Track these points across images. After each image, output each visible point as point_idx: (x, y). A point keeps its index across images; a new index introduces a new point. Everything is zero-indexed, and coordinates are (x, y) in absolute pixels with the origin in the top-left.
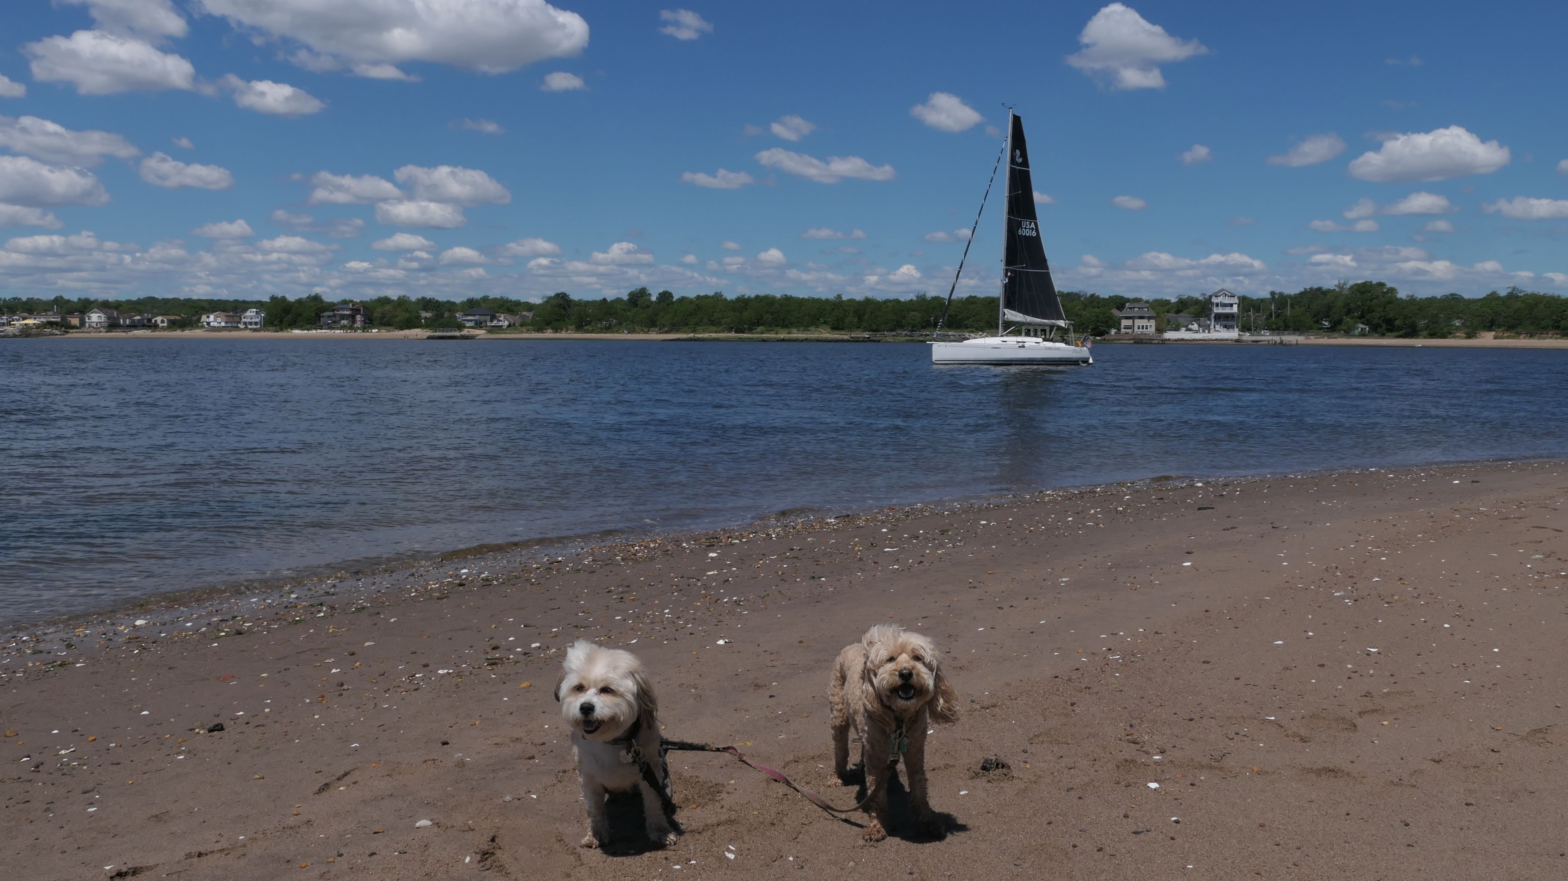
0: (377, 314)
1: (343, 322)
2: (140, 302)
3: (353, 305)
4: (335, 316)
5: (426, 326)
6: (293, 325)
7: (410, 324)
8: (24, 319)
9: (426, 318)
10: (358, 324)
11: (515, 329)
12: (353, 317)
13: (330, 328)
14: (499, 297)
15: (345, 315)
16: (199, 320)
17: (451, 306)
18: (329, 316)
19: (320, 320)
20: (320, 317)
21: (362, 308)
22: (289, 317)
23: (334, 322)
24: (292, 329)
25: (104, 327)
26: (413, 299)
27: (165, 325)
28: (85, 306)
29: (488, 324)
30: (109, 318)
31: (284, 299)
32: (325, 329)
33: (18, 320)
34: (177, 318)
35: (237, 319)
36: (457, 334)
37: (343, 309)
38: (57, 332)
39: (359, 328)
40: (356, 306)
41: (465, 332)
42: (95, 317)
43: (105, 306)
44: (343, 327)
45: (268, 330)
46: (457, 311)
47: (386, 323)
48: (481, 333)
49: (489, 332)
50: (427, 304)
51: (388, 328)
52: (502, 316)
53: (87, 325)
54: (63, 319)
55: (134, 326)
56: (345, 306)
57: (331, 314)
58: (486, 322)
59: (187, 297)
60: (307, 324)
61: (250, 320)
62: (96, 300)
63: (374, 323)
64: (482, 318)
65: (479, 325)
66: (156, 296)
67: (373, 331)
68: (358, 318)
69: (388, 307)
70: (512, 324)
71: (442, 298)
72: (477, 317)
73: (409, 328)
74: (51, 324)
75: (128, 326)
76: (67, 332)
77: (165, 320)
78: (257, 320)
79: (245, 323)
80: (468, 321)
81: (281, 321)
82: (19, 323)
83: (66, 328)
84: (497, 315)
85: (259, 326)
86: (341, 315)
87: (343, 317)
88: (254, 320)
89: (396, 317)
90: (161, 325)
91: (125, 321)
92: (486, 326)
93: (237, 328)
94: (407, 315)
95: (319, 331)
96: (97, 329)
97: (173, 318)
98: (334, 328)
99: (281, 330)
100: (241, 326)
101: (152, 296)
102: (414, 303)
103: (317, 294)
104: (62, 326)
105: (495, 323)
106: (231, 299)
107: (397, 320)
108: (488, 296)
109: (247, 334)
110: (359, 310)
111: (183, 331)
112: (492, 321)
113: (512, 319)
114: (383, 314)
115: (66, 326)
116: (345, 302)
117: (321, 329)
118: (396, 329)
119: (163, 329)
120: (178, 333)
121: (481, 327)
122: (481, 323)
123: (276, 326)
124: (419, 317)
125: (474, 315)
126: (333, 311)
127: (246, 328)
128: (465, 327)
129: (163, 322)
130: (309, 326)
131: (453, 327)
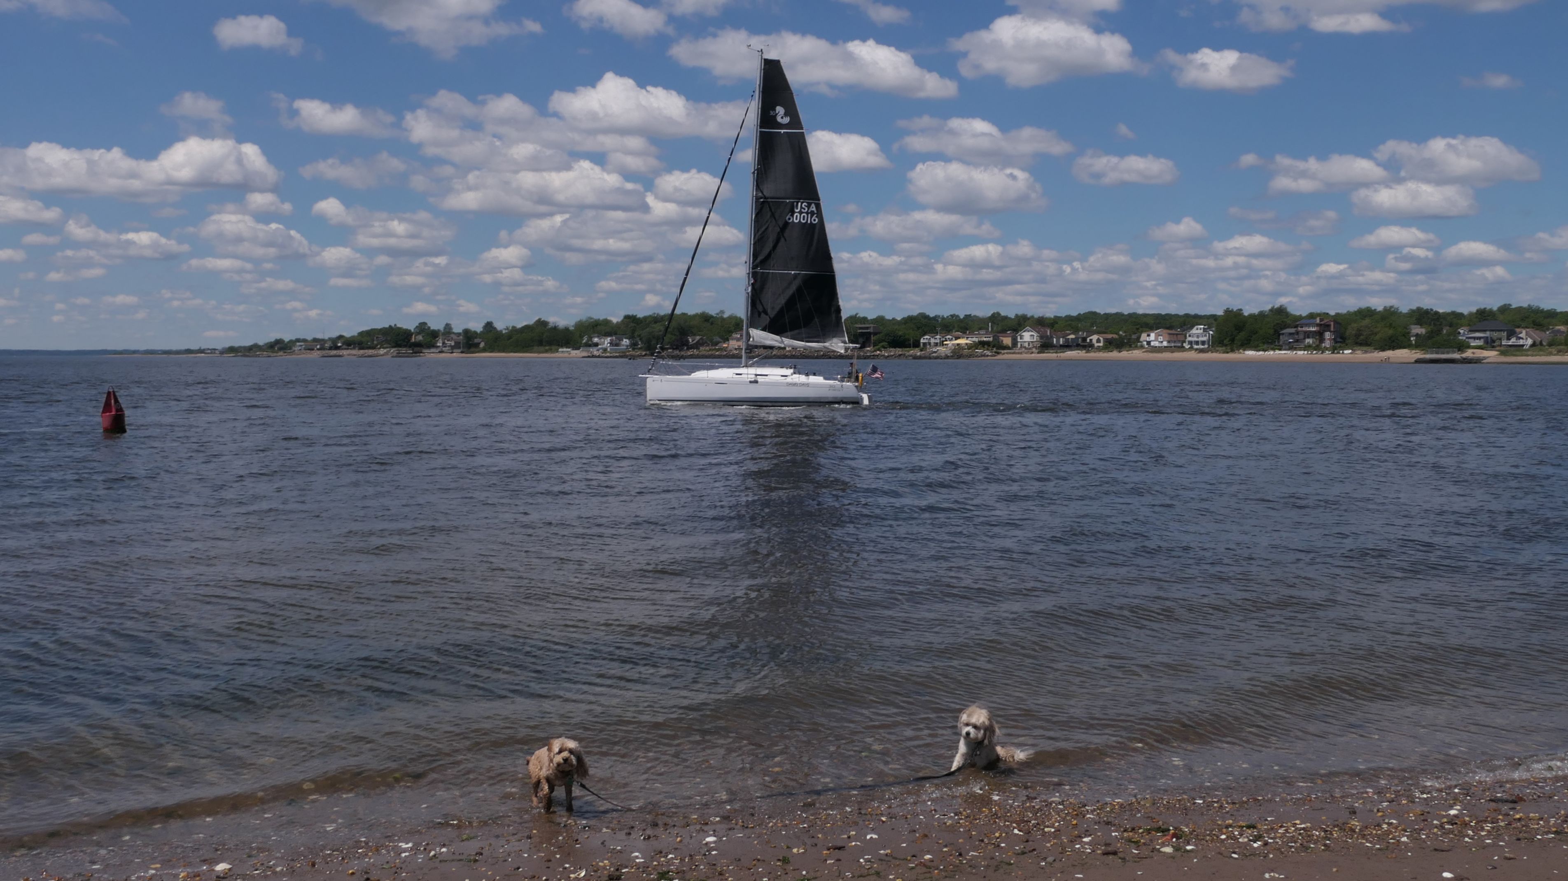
0: (1351, 331)
1: (1307, 341)
2: (1079, 318)
3: (1321, 320)
4: (1297, 333)
5: (1417, 346)
6: (1246, 344)
7: (1393, 343)
8: (957, 338)
9: (1417, 335)
10: (1327, 344)
11: (1541, 350)
12: (1320, 335)
13: (1291, 348)
14: (1525, 305)
15: (1311, 332)
16: (1138, 339)
17: (1454, 319)
18: (1291, 334)
19: (1279, 339)
20: (1279, 335)
21: (1332, 323)
22: (1242, 335)
23: (1297, 341)
24: (1244, 350)
25: (1036, 347)
26: (1404, 309)
27: (1101, 344)
28: (1020, 323)
29: (1504, 342)
30: (1041, 337)
31: (1239, 313)
32: (1285, 350)
33: (951, 340)
34: (1115, 336)
35: (1181, 338)
36: (1456, 356)
37: (1308, 325)
38: (988, 353)
39: (1327, 349)
40: (1326, 321)
41: (1469, 354)
42: (1028, 336)
43: (1040, 323)
44: (1308, 348)
45: (1217, 351)
46: (1462, 326)
47: (1362, 341)
48: (1491, 355)
49: (1503, 353)
50: (1422, 316)
51: (1365, 348)
52: (1524, 332)
53: (1019, 346)
54: (996, 338)
55: (1067, 346)
56: (1312, 321)
57: (1293, 330)
58: (1500, 339)
59: (1131, 311)
60: (1264, 343)
61: (1196, 339)
62: (1032, 317)
63: (1347, 342)
64: (1495, 335)
65: (1490, 344)
66: (1098, 311)
67: (1346, 352)
68: (1327, 335)
69: (1367, 321)
70: (1538, 342)
71: (1442, 309)
72: (1488, 334)
73: (1393, 348)
74: (982, 344)
75: (1061, 346)
76: (998, 353)
77: (1101, 339)
78: (1205, 339)
79: (1190, 343)
80: (1475, 338)
81: (1233, 341)
82: (951, 343)
83: (997, 349)
84: (1518, 330)
85: (1206, 346)
86: (1305, 332)
87: (1308, 335)
88: (1201, 339)
89: (1376, 334)
90: (1096, 345)
91: (1058, 341)
92: (1501, 345)
93: (1181, 348)
94: (1391, 332)
95: (1277, 352)
96: (1029, 350)
97: (1109, 336)
98: (1295, 349)
99: (1232, 351)
100: (1187, 346)
101: (1094, 310)
102: (1405, 315)
103: (1281, 306)
104: (994, 347)
105: (1513, 341)
106: (1181, 313)
107: (1377, 337)
108: (1510, 305)
109: (1192, 355)
110: (1329, 326)
111: (1120, 352)
112: (1509, 339)
113: (1538, 336)
114: (1359, 330)
115: (998, 347)
116: (1312, 316)
117: (1280, 350)
118: (1376, 349)
119: (1099, 349)
120: (1115, 355)
121: (1493, 347)
122: (1494, 341)
123: (1226, 345)
124: (1407, 335)
125: (1484, 331)
126: (1296, 327)
127: (1191, 348)
128: (1469, 347)
129: (1098, 341)
130: (1265, 346)
131: (1451, 347)
